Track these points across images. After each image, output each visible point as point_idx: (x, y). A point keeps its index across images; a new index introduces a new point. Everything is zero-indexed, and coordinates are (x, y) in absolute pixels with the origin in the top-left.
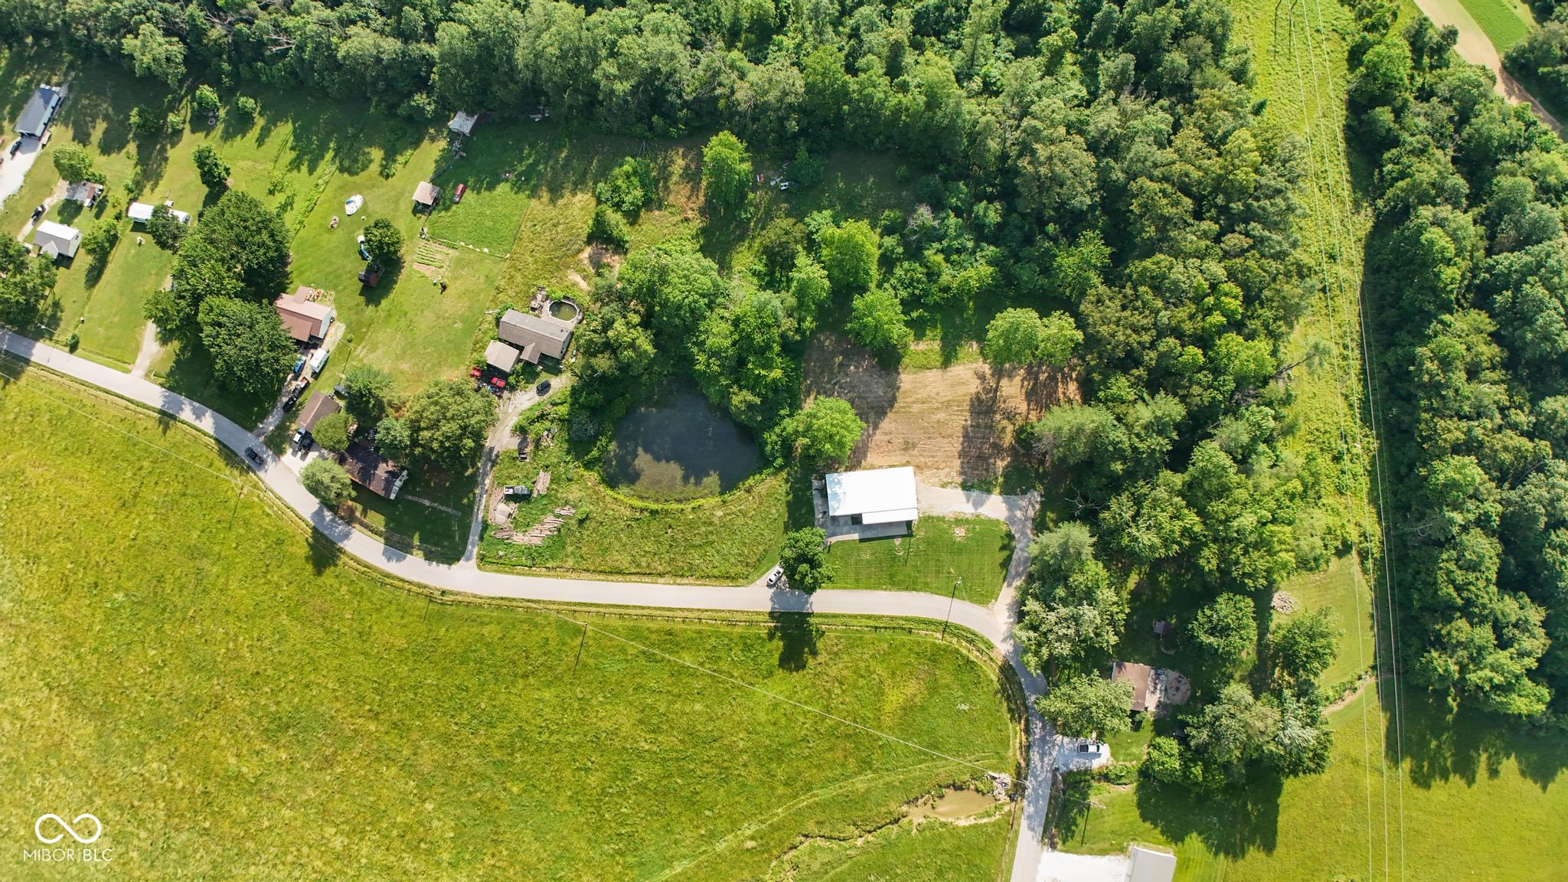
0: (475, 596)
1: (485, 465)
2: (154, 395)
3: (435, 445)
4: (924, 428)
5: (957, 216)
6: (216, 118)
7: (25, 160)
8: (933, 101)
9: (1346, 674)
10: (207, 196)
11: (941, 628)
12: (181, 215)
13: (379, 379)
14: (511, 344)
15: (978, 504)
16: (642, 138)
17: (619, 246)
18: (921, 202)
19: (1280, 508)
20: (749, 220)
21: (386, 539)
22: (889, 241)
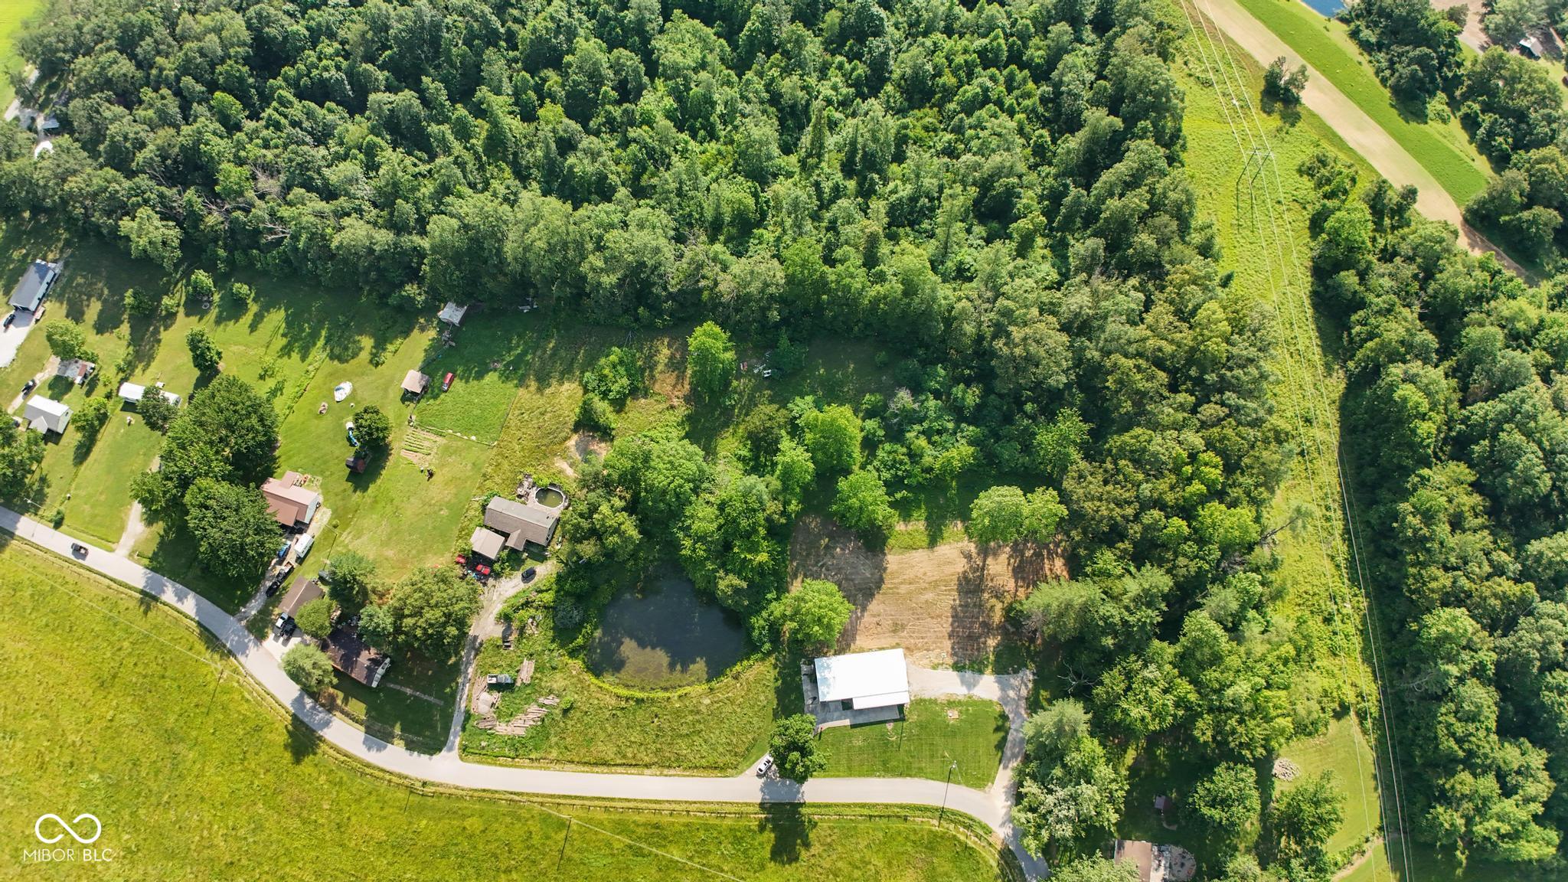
0: (456, 788)
1: (468, 654)
2: (137, 575)
3: (419, 633)
4: (912, 609)
5: (936, 398)
6: (211, 302)
7: (19, 334)
8: (910, 288)
9: (1352, 838)
10: (198, 379)
11: (938, 814)
12: (172, 397)
13: (363, 565)
14: (497, 531)
15: (971, 686)
16: (628, 329)
17: (605, 434)
18: (901, 386)
19: (1273, 673)
20: (733, 407)
21: (367, 728)
22: (871, 424)
